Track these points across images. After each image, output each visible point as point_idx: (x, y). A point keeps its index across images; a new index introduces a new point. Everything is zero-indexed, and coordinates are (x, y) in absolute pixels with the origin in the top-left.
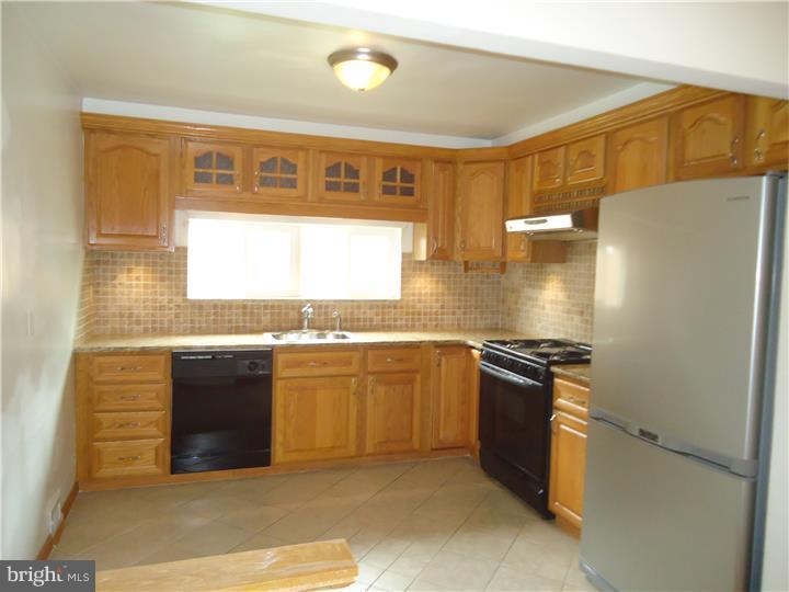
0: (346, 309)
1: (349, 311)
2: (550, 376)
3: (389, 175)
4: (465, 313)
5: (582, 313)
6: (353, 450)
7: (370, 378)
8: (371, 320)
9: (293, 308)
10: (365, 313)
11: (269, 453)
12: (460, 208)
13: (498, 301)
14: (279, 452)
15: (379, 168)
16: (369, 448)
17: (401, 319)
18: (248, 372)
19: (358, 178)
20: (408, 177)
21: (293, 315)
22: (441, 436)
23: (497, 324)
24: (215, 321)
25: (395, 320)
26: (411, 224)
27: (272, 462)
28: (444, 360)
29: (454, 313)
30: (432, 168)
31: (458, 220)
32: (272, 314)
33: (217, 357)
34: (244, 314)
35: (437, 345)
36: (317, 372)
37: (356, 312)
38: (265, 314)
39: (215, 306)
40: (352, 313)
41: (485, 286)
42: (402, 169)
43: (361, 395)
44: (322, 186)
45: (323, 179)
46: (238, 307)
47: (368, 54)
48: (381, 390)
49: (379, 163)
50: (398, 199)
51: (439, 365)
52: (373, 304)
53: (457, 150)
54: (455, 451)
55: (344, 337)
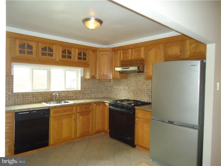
0: (65, 94)
1: (66, 94)
2: (134, 109)
3: (80, 54)
4: (97, 93)
5: (133, 92)
6: (73, 137)
7: (78, 114)
8: (72, 97)
9: (49, 94)
10: (71, 95)
11: (48, 142)
12: (98, 64)
13: (105, 90)
14: (51, 141)
15: (77, 51)
16: (78, 136)
17: (81, 96)
18: (42, 116)
19: (71, 54)
20: (85, 55)
21: (49, 96)
22: (97, 129)
23: (105, 96)
24: (23, 100)
25: (79, 96)
26: (83, 68)
27: (49, 144)
28: (97, 107)
29: (94, 93)
30: (91, 52)
31: (97, 67)
32: (42, 97)
33: (31, 112)
34: (33, 97)
35: (95, 103)
36: (63, 114)
37: (68, 94)
38: (40, 97)
39: (23, 95)
40: (67, 95)
41: (102, 86)
42: (83, 53)
43: (75, 120)
44: (61, 56)
45: (61, 54)
46: (31, 95)
47: (94, 19)
48: (81, 117)
49: (77, 50)
50: (82, 61)
51: (96, 109)
52: (73, 92)
53: (97, 48)
54: (100, 133)
55: (67, 102)
